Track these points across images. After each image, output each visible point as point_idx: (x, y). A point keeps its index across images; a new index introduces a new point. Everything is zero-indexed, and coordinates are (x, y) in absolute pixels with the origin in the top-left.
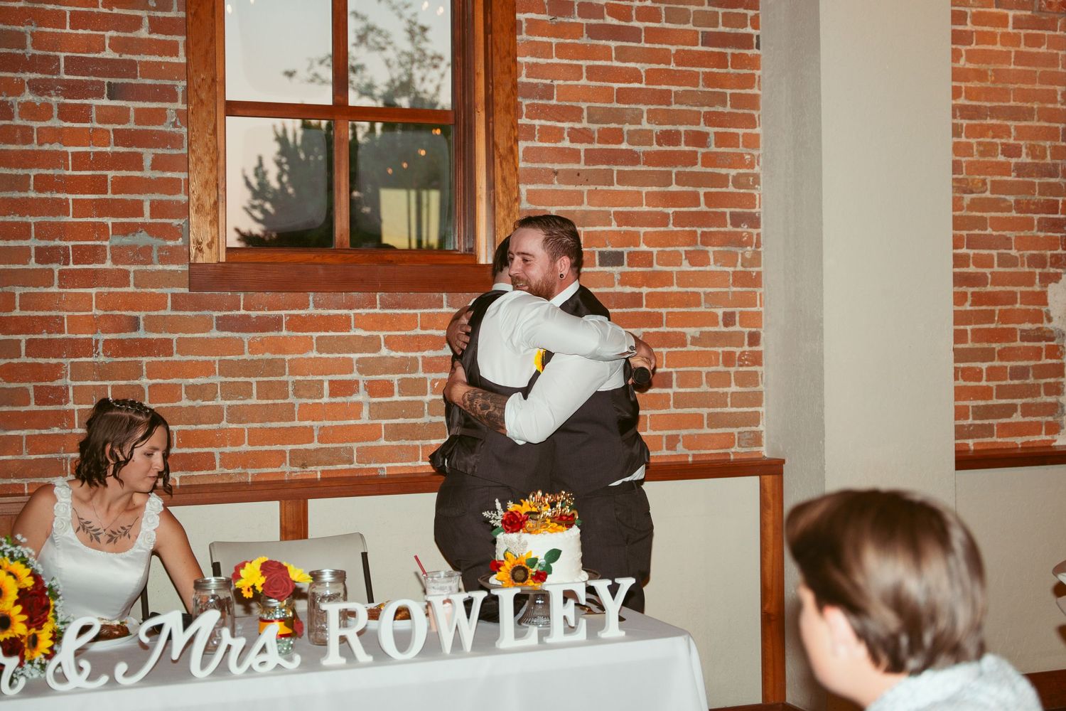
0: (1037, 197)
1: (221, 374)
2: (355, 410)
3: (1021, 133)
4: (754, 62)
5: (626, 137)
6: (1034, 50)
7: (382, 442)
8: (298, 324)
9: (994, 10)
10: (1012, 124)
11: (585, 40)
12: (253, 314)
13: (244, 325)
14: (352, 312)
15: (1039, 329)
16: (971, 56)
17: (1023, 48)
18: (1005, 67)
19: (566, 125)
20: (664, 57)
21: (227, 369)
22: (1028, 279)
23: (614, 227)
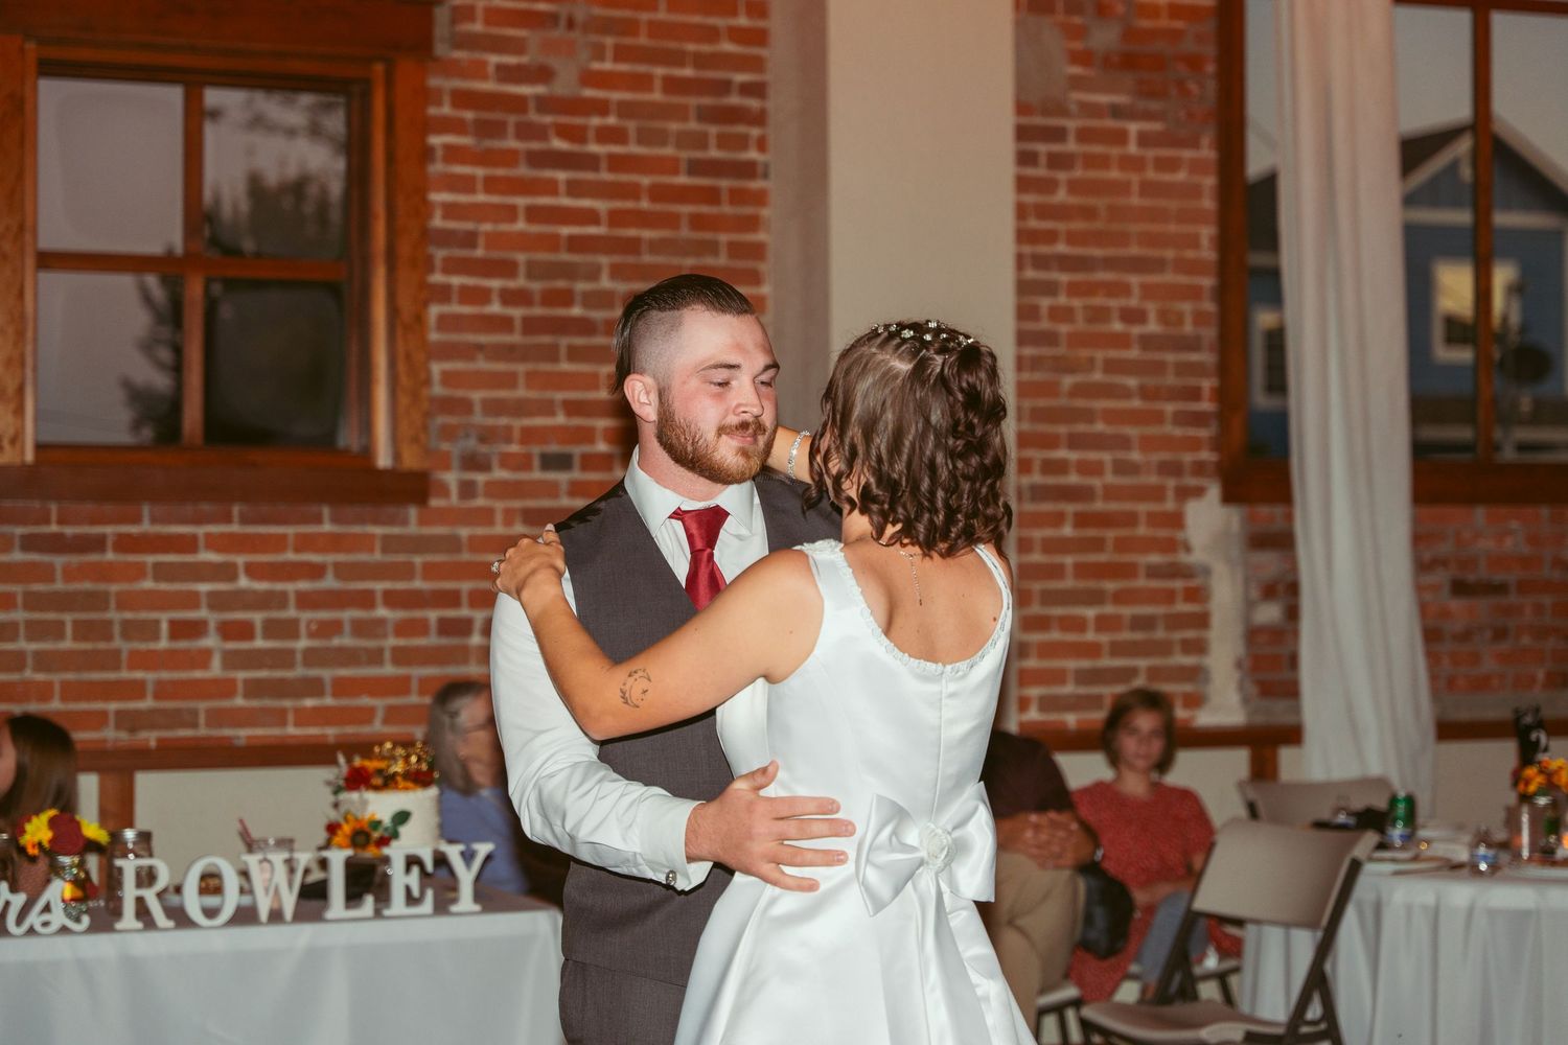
0: (1170, 380)
1: (28, 606)
2: (202, 659)
3: (1148, 291)
4: (760, 198)
5: (578, 298)
6: (1167, 177)
7: (239, 701)
8: (126, 544)
9: (1110, 123)
10: (1134, 280)
11: (523, 171)
12: (69, 530)
13: (57, 544)
14: (201, 530)
15: (1172, 565)
16: (1074, 187)
17: (1151, 174)
18: (1121, 201)
19: (495, 284)
20: (632, 192)
21: (33, 602)
22: (1157, 494)
23: (560, 419)
